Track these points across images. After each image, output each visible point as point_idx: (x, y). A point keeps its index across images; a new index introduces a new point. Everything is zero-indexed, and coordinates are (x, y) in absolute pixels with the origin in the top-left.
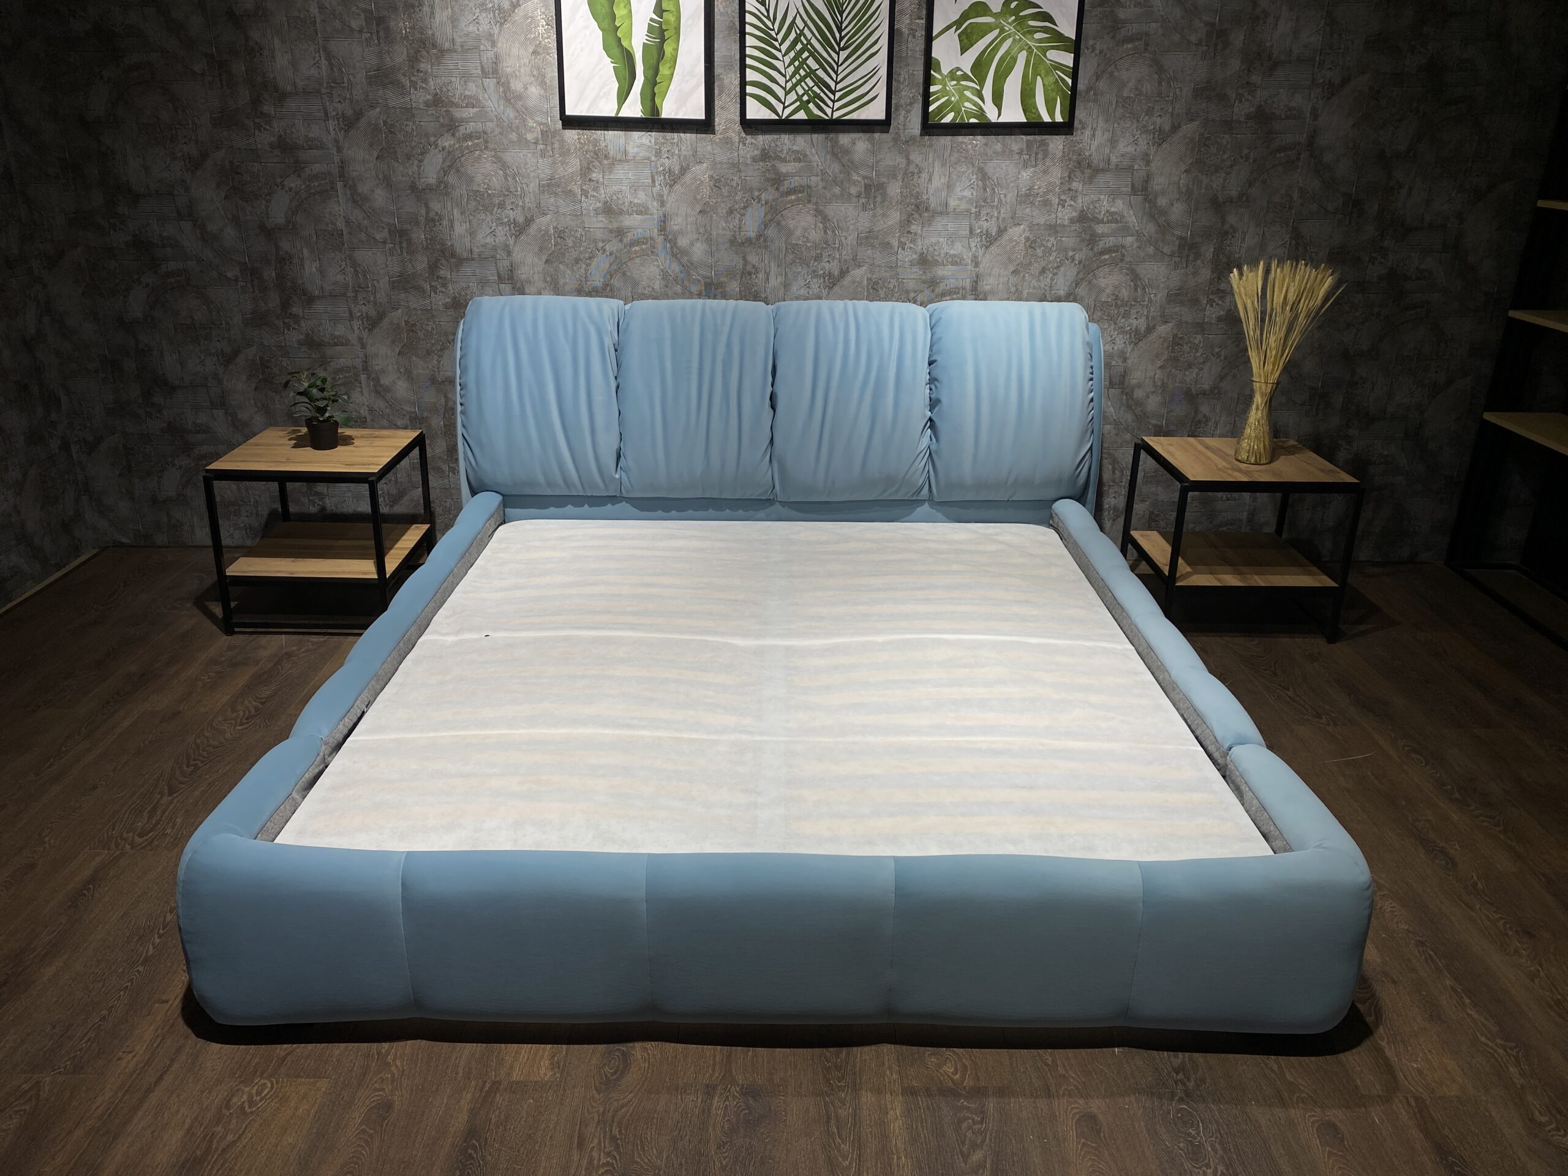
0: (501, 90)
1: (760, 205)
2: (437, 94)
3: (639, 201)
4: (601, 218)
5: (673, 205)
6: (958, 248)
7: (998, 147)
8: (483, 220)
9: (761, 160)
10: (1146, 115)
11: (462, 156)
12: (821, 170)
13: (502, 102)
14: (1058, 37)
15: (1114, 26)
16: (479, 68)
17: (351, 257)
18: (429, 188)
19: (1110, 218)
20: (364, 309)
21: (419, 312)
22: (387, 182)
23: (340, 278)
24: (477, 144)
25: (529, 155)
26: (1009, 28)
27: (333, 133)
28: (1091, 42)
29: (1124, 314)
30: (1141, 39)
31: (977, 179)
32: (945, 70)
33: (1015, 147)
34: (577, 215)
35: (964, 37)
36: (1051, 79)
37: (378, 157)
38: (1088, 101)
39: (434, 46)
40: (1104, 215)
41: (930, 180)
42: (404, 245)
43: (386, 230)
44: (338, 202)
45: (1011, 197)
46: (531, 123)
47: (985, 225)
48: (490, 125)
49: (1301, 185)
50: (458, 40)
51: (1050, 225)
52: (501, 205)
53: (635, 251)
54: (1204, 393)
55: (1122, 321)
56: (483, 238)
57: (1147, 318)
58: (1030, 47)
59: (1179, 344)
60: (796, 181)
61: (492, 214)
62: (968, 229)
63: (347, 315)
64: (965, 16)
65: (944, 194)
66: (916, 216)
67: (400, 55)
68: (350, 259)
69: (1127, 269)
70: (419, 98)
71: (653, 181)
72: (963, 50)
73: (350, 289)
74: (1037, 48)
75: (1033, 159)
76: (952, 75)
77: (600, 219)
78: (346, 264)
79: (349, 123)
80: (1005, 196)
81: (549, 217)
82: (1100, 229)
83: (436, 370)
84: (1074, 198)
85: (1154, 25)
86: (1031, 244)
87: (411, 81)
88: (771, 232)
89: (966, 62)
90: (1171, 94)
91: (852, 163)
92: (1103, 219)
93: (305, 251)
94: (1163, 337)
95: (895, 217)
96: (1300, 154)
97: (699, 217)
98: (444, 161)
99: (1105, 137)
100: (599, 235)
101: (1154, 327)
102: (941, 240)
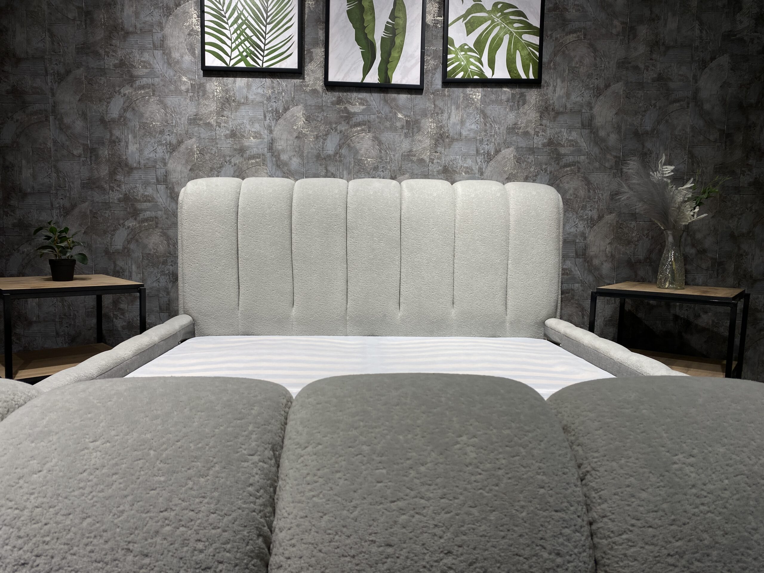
0: (165, 57)
1: (336, 133)
2: (122, 60)
3: (255, 130)
4: (230, 141)
5: (278, 133)
6: (469, 162)
7: (493, 97)
8: (149, 142)
9: (338, 104)
10: (588, 78)
11: (137, 100)
12: (377, 111)
13: (166, 65)
14: (528, 27)
15: (564, 22)
16: (152, 44)
17: (55, 166)
18: (113, 121)
19: (569, 144)
20: (61, 202)
21: (100, 204)
22: (84, 116)
23: (47, 180)
24: (147, 93)
25: (182, 99)
26: (498, 20)
27: (50, 84)
28: (549, 33)
29: (582, 207)
30: (581, 31)
31: (480, 117)
32: (457, 45)
33: (504, 97)
34: (213, 140)
35: (469, 25)
36: (525, 52)
37: (79, 100)
38: (550, 68)
39: (122, 29)
40: (565, 141)
41: (449, 118)
42: (93, 158)
43: (82, 148)
44: (50, 129)
45: (503, 130)
46: (184, 79)
47: (486, 147)
48: (157, 80)
49: (692, 124)
50: (138, 26)
51: (530, 148)
52: (162, 132)
53: (252, 163)
54: (639, 262)
55: (581, 212)
56: (148, 153)
57: (598, 210)
58: (511, 32)
59: (621, 228)
60: (360, 118)
61: (155, 138)
62: (475, 150)
63: (50, 206)
64: (469, 12)
65: (459, 127)
66: (441, 141)
67: (100, 34)
68: (54, 168)
69: (582, 177)
70: (110, 62)
71: (265, 117)
72: (469, 33)
73: (53, 188)
74: (516, 33)
75: (516, 105)
76: (462, 48)
77: (228, 141)
78: (51, 171)
79: (60, 78)
80: (499, 128)
81: (194, 140)
82: (562, 151)
83: (109, 245)
84: (544, 131)
85: (589, 23)
86: (518, 160)
87: (105, 52)
88: (344, 151)
89: (471, 40)
90: (603, 66)
91: (398, 106)
92: (564, 144)
93: (24, 162)
94: (610, 223)
95: (427, 142)
96: (688, 104)
97: (296, 140)
98: (124, 103)
99: (562, 91)
100: (227, 152)
101: (603, 216)
102: (458, 157)
